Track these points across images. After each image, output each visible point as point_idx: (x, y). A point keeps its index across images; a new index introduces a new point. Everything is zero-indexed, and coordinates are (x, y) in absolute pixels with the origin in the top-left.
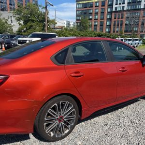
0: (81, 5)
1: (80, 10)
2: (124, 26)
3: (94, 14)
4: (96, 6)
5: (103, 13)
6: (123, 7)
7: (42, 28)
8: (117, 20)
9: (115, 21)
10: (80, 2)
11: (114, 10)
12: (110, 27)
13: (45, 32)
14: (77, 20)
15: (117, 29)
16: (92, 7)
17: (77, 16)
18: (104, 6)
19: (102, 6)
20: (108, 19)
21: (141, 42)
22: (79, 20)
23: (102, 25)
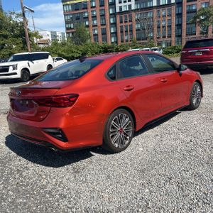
0: (70, 7)
1: (70, 15)
2: (135, 33)
3: (90, 18)
4: (92, 7)
5: (103, 16)
6: (130, 6)
7: (22, 45)
8: (123, 24)
9: (121, 27)
10: (68, 3)
11: (118, 10)
12: (116, 36)
13: (28, 51)
14: (67, 29)
15: (126, 38)
16: (86, 8)
17: (67, 23)
18: (103, 6)
19: (100, 6)
20: (111, 24)
21: (161, 51)
22: (71, 28)
23: (104, 33)
